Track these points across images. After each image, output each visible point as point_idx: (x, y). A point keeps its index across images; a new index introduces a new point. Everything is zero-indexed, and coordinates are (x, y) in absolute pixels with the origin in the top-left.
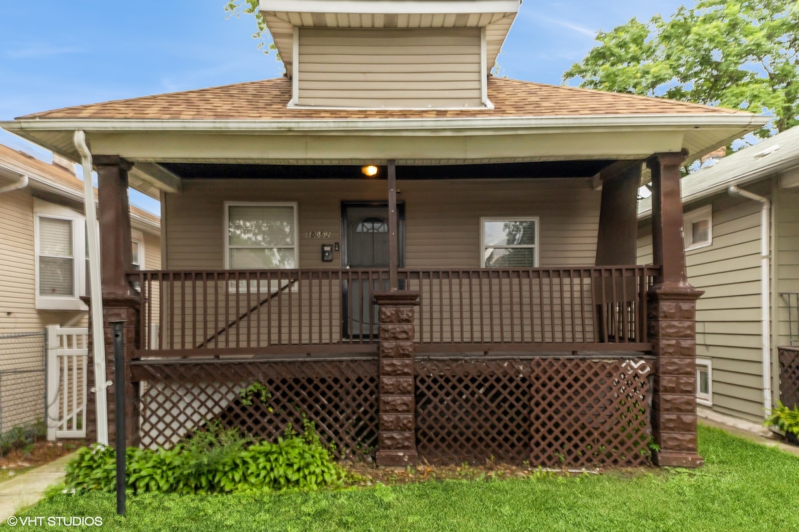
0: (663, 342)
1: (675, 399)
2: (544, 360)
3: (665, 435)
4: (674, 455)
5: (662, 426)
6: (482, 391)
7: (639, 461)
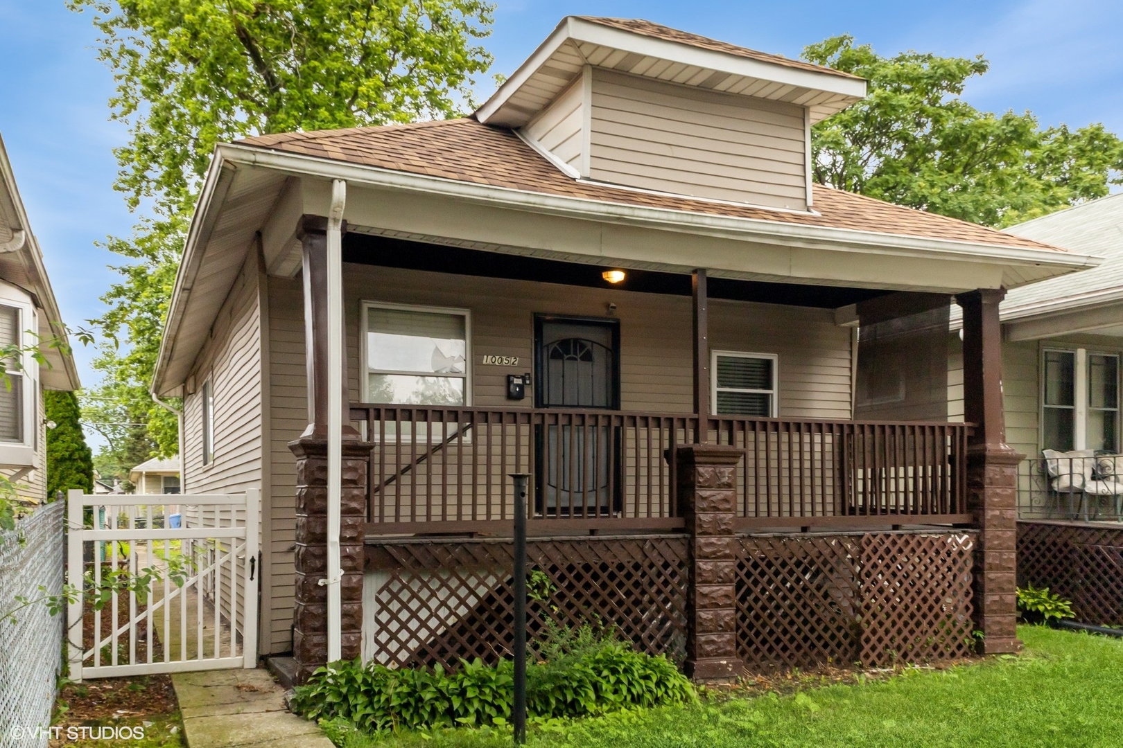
0: (989, 514)
1: (998, 578)
2: (874, 536)
3: (989, 619)
4: (998, 641)
5: (986, 609)
6: (807, 577)
7: (962, 651)
